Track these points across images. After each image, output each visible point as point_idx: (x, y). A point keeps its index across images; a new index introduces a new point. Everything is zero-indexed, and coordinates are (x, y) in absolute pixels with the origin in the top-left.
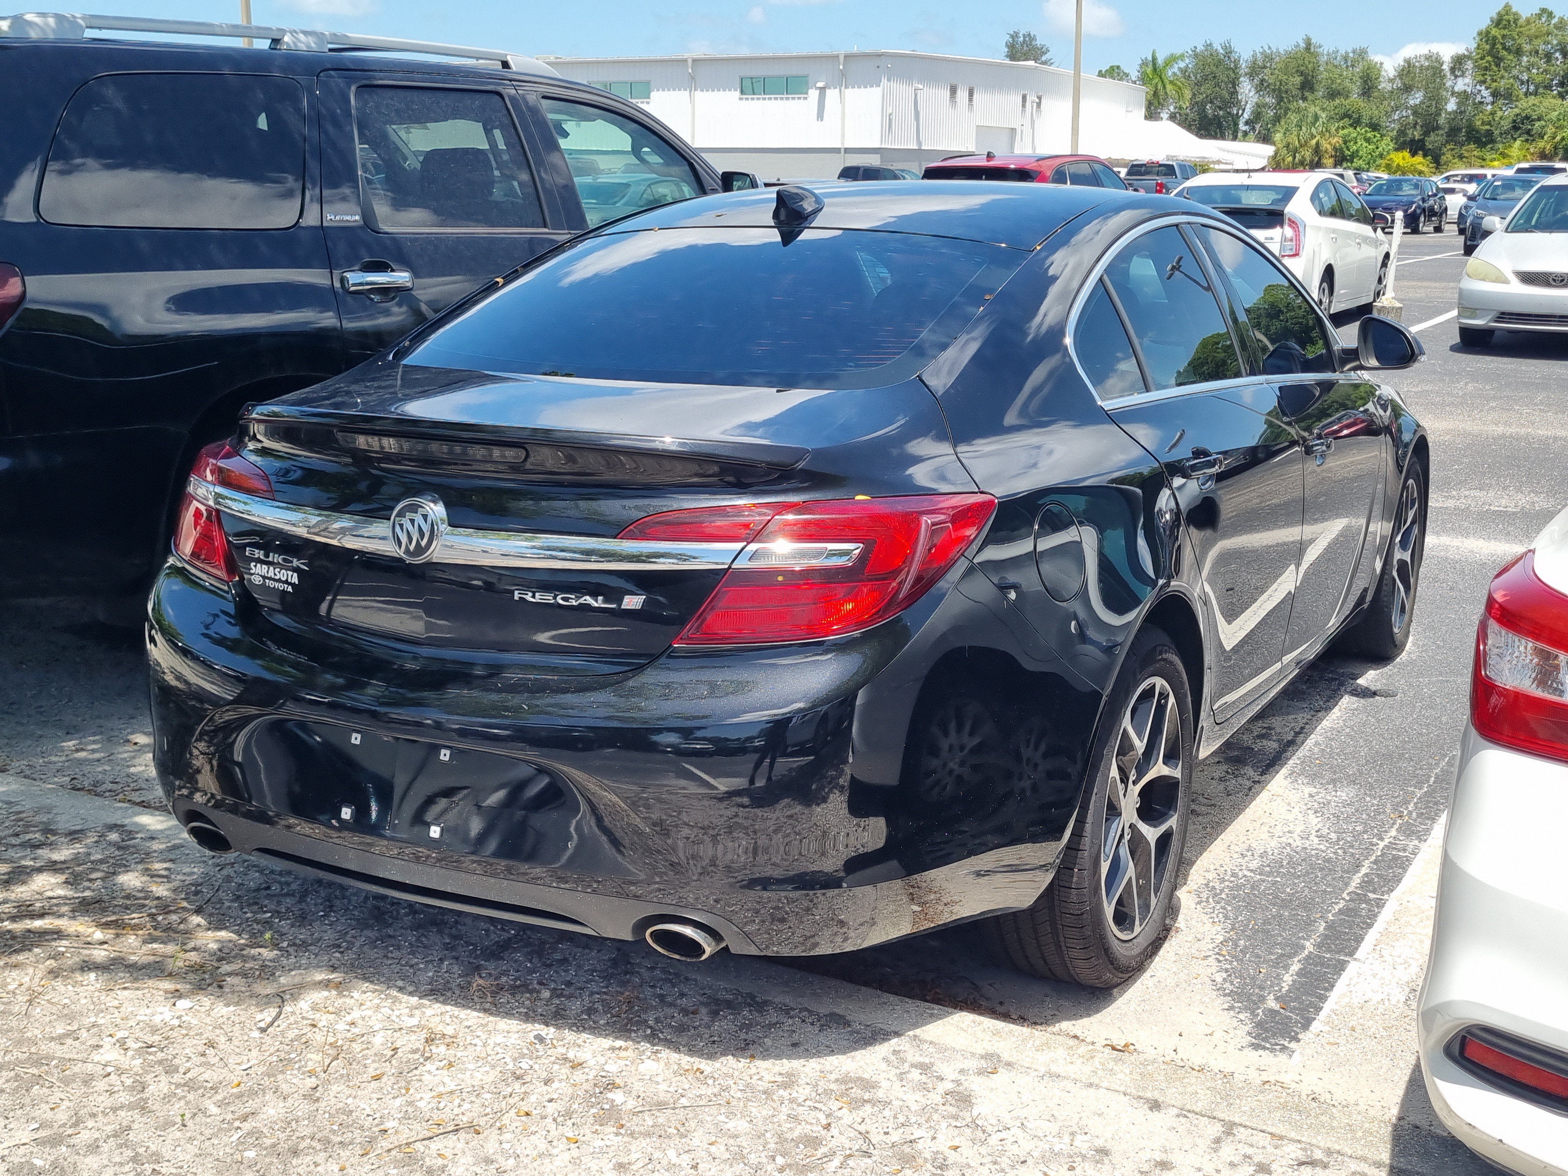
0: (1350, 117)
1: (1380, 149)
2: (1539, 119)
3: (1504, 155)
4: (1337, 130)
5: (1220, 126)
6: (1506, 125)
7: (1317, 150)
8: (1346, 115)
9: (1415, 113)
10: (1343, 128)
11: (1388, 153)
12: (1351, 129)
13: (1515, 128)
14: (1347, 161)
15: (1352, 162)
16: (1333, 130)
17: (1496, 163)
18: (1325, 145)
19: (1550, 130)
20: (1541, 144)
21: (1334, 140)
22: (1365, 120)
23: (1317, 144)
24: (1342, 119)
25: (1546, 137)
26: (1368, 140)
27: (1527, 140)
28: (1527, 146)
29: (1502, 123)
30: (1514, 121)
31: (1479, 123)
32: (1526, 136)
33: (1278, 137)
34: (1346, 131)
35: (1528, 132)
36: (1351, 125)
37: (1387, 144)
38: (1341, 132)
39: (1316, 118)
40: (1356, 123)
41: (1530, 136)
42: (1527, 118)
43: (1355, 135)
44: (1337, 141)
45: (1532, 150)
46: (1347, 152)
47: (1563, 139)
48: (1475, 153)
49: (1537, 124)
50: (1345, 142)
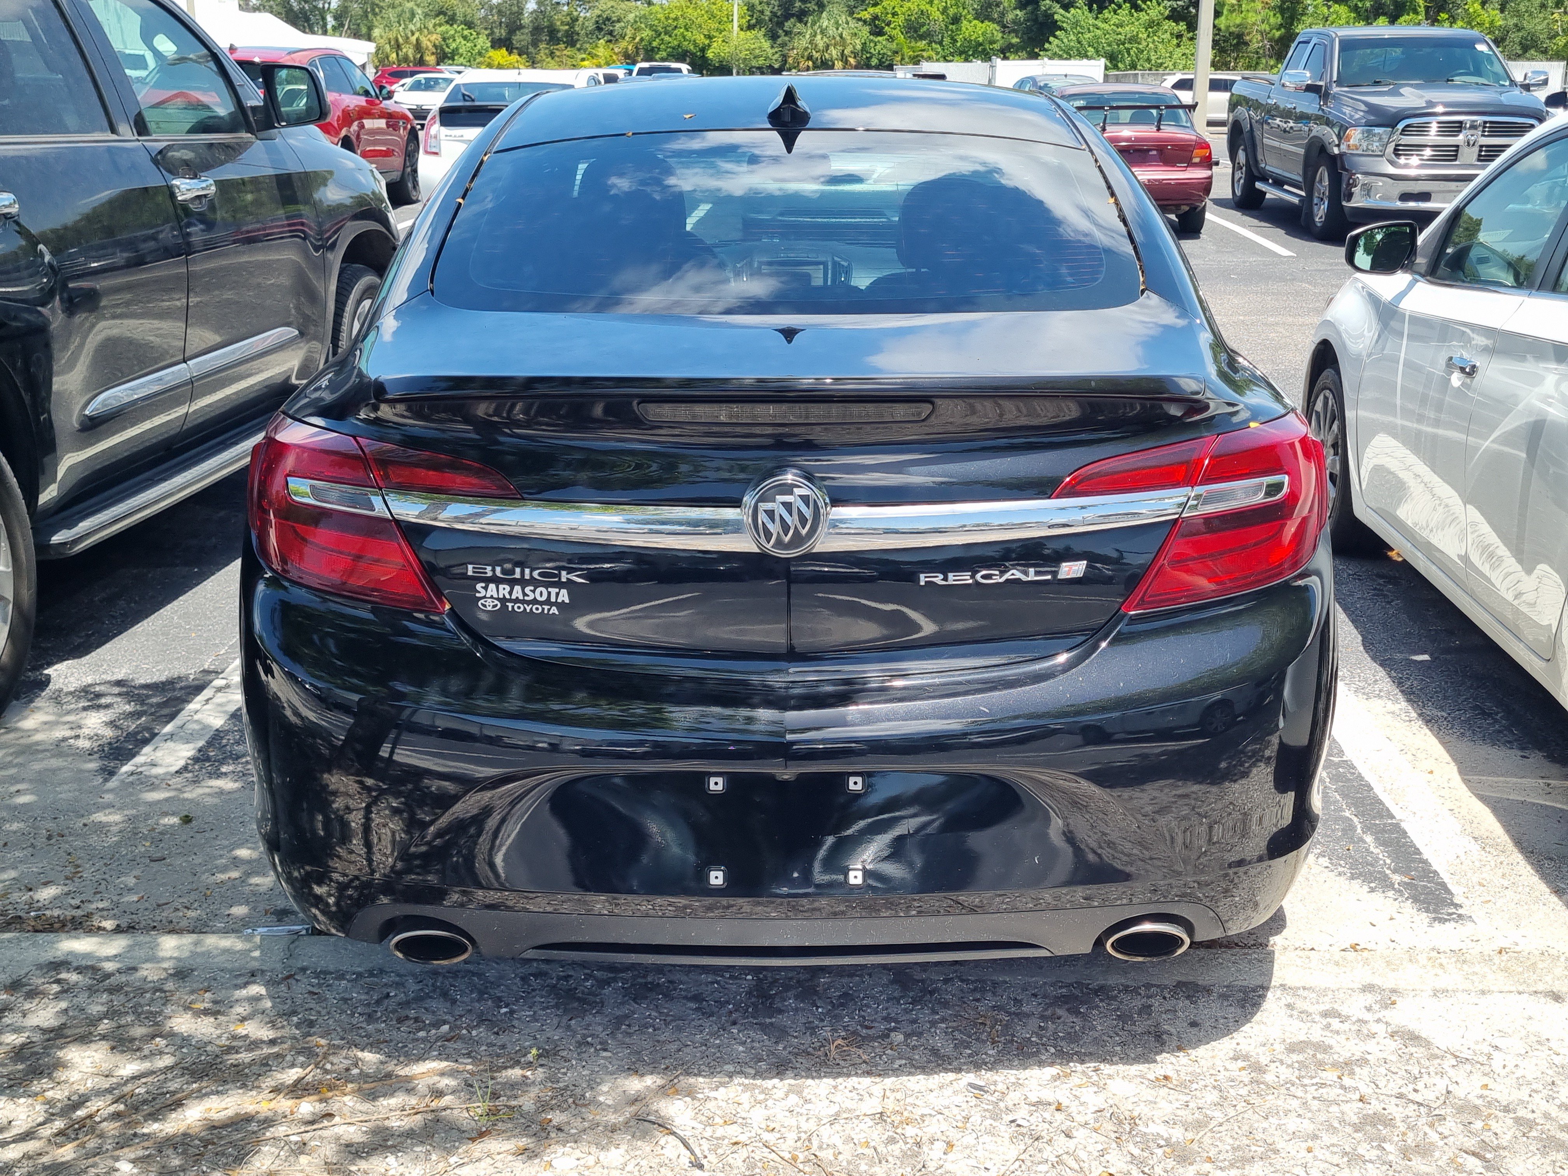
0: (445, 14)
1: (479, 47)
2: (619, 21)
3: (593, 56)
4: (435, 25)
5: (307, 20)
6: (591, 26)
7: (418, 46)
8: (441, 12)
9: (500, 12)
10: (440, 25)
11: (487, 51)
12: (448, 27)
13: (599, 29)
14: (449, 58)
15: (453, 60)
16: (431, 26)
17: (586, 63)
18: (425, 42)
19: (629, 32)
20: (623, 44)
21: (433, 37)
22: (460, 17)
23: (417, 40)
24: (437, 16)
25: (627, 38)
26: (465, 38)
27: (610, 41)
28: (611, 46)
29: (587, 24)
30: (597, 22)
31: (558, 23)
32: (609, 37)
33: (376, 32)
34: (443, 28)
35: (611, 33)
36: (447, 22)
37: (483, 41)
38: (439, 29)
39: (413, 14)
40: (451, 20)
41: (613, 38)
42: (608, 19)
43: (452, 32)
44: (436, 38)
45: (616, 50)
46: (447, 50)
47: (642, 40)
48: (565, 52)
49: (618, 25)
50: (444, 39)
